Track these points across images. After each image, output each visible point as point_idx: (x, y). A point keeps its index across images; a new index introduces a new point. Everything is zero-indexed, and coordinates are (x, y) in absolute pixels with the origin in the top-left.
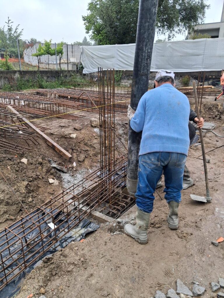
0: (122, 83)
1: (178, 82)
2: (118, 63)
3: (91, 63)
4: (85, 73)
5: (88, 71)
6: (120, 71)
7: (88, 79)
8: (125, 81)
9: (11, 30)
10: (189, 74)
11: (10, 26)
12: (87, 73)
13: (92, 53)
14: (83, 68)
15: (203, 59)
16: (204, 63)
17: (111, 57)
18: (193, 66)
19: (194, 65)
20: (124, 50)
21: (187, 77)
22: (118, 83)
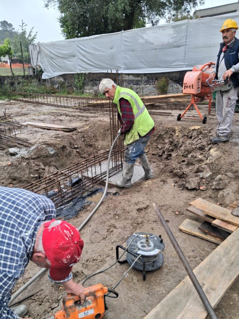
0: (86, 90)
1: (154, 87)
2: (80, 64)
3: (51, 65)
4: (44, 78)
5: (48, 76)
6: (82, 74)
7: (48, 85)
8: (89, 87)
9: (25, 33)
10: (167, 75)
11: (24, 29)
12: (47, 78)
13: (50, 52)
14: (42, 72)
15: (185, 52)
16: (186, 58)
17: (71, 56)
18: (172, 62)
19: (174, 61)
20: (85, 45)
21: (164, 79)
22: (81, 90)
